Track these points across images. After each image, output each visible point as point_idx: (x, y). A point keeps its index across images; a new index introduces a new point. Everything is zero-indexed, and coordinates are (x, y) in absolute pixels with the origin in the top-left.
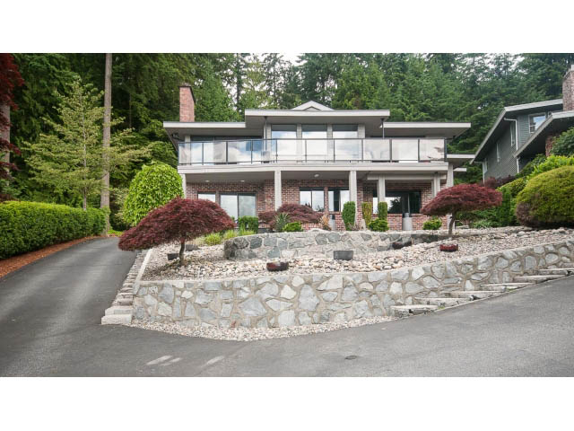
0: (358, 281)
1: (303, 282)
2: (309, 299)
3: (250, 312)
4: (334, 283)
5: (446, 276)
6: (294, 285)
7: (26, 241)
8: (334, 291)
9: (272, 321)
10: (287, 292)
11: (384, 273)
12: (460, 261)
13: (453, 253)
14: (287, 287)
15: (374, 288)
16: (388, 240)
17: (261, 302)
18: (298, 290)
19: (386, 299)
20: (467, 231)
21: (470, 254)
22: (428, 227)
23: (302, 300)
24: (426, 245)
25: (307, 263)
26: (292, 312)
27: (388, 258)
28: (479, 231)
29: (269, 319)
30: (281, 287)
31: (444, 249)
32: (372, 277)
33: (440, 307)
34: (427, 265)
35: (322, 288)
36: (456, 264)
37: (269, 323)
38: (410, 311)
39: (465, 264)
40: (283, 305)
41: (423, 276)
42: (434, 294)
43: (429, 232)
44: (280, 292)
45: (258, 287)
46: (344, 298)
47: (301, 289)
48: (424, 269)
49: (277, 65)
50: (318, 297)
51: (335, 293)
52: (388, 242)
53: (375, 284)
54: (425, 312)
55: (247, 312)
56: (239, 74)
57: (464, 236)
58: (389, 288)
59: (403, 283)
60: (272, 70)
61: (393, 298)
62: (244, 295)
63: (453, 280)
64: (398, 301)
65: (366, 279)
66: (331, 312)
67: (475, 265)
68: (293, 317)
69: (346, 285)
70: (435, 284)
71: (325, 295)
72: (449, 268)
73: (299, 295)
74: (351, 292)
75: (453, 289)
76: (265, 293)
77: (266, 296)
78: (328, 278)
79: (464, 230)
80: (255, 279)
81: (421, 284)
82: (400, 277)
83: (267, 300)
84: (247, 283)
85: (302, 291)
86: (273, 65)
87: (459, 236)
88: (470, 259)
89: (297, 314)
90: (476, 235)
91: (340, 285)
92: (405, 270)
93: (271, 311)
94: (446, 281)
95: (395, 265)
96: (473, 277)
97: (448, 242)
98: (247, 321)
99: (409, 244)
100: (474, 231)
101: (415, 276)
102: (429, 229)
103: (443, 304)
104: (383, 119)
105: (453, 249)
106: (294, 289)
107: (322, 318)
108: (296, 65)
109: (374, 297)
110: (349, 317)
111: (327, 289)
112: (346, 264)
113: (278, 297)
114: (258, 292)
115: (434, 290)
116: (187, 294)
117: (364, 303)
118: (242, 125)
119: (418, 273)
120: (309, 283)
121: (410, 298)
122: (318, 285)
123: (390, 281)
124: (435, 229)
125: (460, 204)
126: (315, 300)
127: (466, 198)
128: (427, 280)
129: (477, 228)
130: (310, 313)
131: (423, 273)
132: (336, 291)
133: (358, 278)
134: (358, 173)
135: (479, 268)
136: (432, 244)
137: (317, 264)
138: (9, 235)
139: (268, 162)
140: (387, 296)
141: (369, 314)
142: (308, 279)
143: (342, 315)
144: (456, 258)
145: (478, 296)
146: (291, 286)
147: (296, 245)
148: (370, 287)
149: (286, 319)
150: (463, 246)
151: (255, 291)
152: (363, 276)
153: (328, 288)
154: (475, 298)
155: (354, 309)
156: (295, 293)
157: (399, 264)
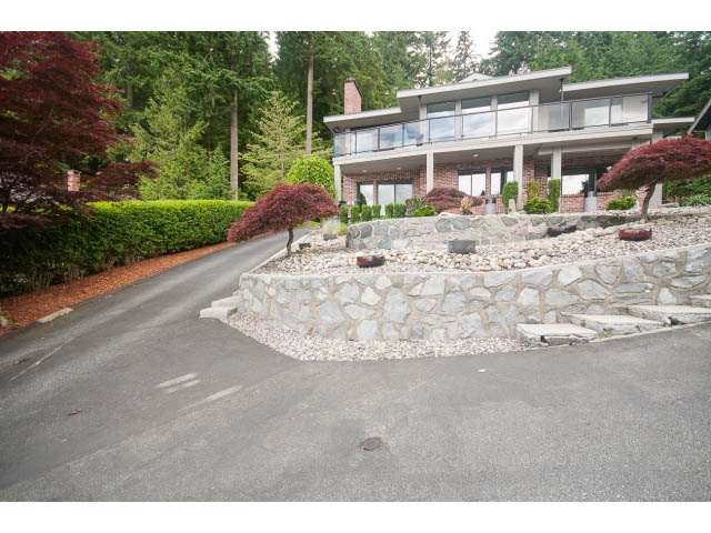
0: (469, 285)
1: (390, 283)
2: (396, 307)
3: (328, 318)
4: (434, 287)
5: (623, 279)
6: (379, 287)
7: (216, 233)
8: (431, 297)
9: (350, 332)
10: (370, 297)
11: (511, 274)
12: (651, 255)
13: (641, 243)
14: (369, 289)
15: (493, 296)
16: (544, 224)
17: (339, 306)
18: (383, 294)
19: (511, 313)
20: (675, 210)
21: (672, 244)
22: (613, 206)
23: (388, 308)
24: (599, 230)
25: (410, 257)
26: (374, 322)
27: (525, 251)
28: (694, 210)
29: (346, 329)
30: (362, 290)
31: (624, 236)
32: (490, 280)
33: (600, 335)
34: (588, 262)
35: (414, 292)
36: (643, 261)
37: (346, 335)
38: (542, 338)
39: (660, 261)
40: (365, 312)
41: (578, 281)
42: (597, 308)
43: (612, 213)
44: (361, 295)
45: (337, 288)
46: (446, 308)
47: (386, 293)
48: (581, 269)
49: (468, 60)
50: (409, 306)
51: (433, 301)
52: (543, 227)
53: (495, 290)
54: (571, 342)
55: (324, 318)
56: (430, 75)
57: (667, 217)
58: (517, 296)
59: (542, 292)
60: (462, 66)
61: (523, 312)
62: (321, 297)
63: (636, 288)
64: (531, 317)
65: (480, 282)
66: (427, 327)
67: (680, 262)
68: (375, 329)
69: (449, 290)
70: (601, 292)
71: (419, 303)
72: (628, 268)
73: (384, 301)
74: (456, 300)
75: (635, 301)
76: (345, 295)
77: (344, 300)
78: (424, 279)
79: (670, 209)
80: (335, 278)
81: (573, 292)
82: (537, 280)
83: (345, 305)
84: (326, 282)
85: (388, 296)
86: (464, 61)
87: (660, 217)
88: (672, 253)
89: (380, 326)
90: (690, 216)
91: (441, 290)
92: (547, 270)
93: (349, 319)
94: (623, 288)
95: (532, 262)
96: (676, 283)
97: (636, 227)
98: (323, 329)
99: (572, 229)
100: (686, 210)
101: (564, 279)
102: (616, 208)
103: (609, 331)
104: (563, 79)
105: (644, 236)
106: (378, 292)
107: (412, 334)
108: (489, 57)
109: (490, 310)
110: (452, 336)
111: (422, 294)
112: (458, 260)
113: (357, 302)
114: (337, 295)
115: (598, 302)
116: (272, 291)
117: (476, 316)
118: (397, 110)
119: (569, 274)
120: (396, 286)
121: (553, 313)
122: (410, 288)
123: (519, 286)
124: (624, 208)
125: (661, 168)
126: (404, 309)
127: (672, 158)
128: (586, 286)
129: (692, 205)
130: (398, 326)
131: (579, 275)
132: (434, 297)
133: (467, 280)
134: (526, 147)
135: (689, 268)
136: (609, 230)
137: (422, 259)
138: (196, 228)
139: (421, 145)
140: (512, 308)
141: (482, 333)
142: (396, 280)
143: (442, 331)
144: (644, 250)
145: (681, 319)
146: (374, 289)
147: (410, 233)
148: (486, 295)
149: (366, 330)
150: (661, 232)
151: (334, 292)
152: (477, 277)
153: (424, 293)
154: (674, 323)
155: (459, 324)
156: (379, 298)
157: (540, 261)
